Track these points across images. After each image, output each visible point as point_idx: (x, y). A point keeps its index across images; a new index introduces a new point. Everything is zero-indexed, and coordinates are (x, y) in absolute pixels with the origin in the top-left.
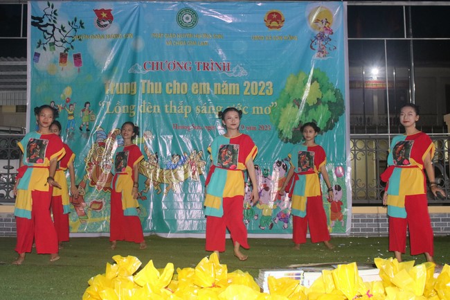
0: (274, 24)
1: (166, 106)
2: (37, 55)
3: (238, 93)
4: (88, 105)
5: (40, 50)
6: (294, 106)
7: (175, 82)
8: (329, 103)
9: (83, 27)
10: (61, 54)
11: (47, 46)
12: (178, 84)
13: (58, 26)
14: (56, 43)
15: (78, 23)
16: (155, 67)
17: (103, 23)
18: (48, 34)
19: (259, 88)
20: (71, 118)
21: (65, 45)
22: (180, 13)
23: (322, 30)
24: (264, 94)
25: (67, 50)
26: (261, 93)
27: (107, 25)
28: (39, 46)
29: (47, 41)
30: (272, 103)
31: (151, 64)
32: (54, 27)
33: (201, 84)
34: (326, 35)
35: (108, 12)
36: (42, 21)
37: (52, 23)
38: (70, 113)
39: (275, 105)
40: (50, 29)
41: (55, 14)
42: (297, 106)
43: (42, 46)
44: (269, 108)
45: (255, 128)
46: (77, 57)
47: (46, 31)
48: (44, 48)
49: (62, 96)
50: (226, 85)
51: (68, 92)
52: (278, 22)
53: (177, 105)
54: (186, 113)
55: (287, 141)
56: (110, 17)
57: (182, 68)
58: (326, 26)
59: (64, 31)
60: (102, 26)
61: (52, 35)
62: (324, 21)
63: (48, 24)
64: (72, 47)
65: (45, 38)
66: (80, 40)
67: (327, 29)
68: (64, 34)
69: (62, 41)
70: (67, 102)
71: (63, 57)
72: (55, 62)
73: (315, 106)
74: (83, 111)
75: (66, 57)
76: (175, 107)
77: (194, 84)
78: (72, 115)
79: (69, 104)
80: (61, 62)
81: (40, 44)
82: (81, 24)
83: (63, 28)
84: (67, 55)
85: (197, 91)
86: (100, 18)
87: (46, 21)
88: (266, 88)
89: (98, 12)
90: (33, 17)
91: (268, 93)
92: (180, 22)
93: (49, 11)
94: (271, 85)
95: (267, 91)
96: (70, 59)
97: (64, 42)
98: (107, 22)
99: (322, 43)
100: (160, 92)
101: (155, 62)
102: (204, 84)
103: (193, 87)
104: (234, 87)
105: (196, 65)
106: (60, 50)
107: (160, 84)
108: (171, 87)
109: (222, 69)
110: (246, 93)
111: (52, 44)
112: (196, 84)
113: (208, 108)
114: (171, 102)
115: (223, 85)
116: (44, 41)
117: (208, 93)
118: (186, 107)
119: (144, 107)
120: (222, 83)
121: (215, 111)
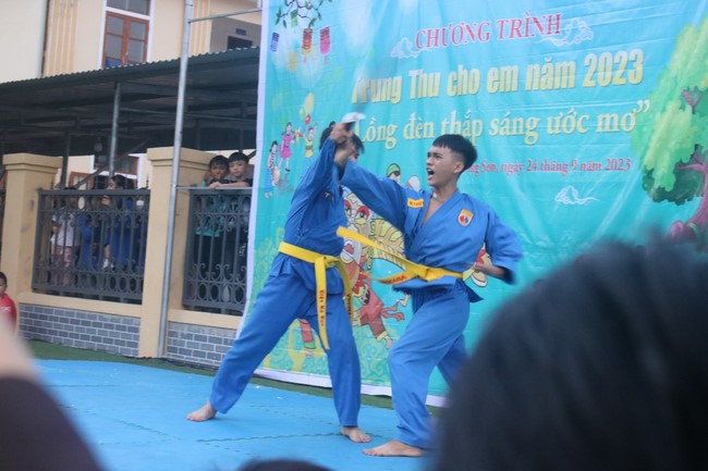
1: (444, 123)
2: (276, 37)
3: (571, 85)
5: (279, 29)
6: (682, 108)
7: (460, 67)
10: (305, 32)
11: (288, 19)
12: (466, 72)
14: (300, 11)
16: (433, 40)
19: (615, 66)
20: (309, 154)
21: (312, 14)
24: (623, 81)
25: (312, 23)
26: (617, 81)
28: (278, 21)
29: (287, 8)
30: (640, 103)
31: (427, 35)
33: (503, 69)
38: (309, 144)
39: (644, 106)
42: (689, 108)
43: (282, 19)
44: (632, 116)
46: (325, 33)
48: (285, 23)
49: (301, 112)
50: (550, 66)
51: (309, 104)
53: (463, 120)
54: (475, 135)
55: (662, 195)
57: (473, 36)
64: (319, 15)
65: (286, 2)
69: (306, 6)
70: (307, 122)
71: (307, 35)
72: (297, 47)
75: (310, 37)
76: (459, 123)
77: (491, 71)
78: (311, 148)
80: (304, 47)
81: (279, 15)
84: (311, 31)
85: (496, 84)
88: (630, 64)
91: (631, 80)
94: (640, 59)
95: (630, 72)
96: (316, 38)
97: (309, 9)
100: (436, 94)
101: (434, 30)
102: (508, 68)
103: (490, 79)
104: (565, 71)
105: (498, 26)
106: (303, 24)
107: (438, 75)
108: (455, 82)
109: (545, 31)
110: (588, 82)
111: (294, 14)
112: (495, 70)
113: (511, 125)
114: (454, 113)
115: (545, 67)
116: (285, 10)
117: (514, 88)
118: (474, 122)
119: (412, 125)
120: (542, 63)
121: (525, 129)
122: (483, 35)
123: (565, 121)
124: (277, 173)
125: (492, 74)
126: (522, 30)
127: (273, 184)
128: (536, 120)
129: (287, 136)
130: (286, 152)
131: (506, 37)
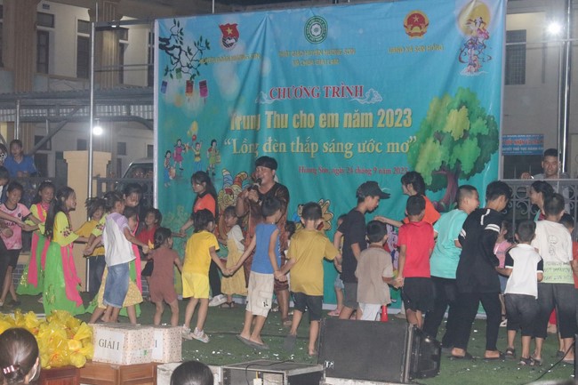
0: (416, 29)
1: (293, 144)
2: (164, 84)
3: (371, 126)
4: (214, 144)
5: (168, 79)
6: (435, 141)
7: (301, 112)
8: (479, 136)
9: (208, 48)
10: (188, 82)
11: (174, 73)
12: (305, 115)
13: (184, 48)
14: (183, 69)
15: (203, 44)
16: (282, 94)
17: (229, 42)
18: (175, 58)
19: (396, 117)
20: (198, 159)
21: (192, 71)
22: (308, 24)
23: (475, 34)
24: (401, 125)
25: (193, 76)
26: (397, 125)
27: (232, 44)
28: (166, 74)
29: (174, 66)
30: (411, 137)
31: (278, 91)
32: (181, 50)
33: (329, 115)
34: (480, 40)
35: (233, 27)
36: (168, 43)
37: (179, 44)
38: (197, 153)
39: (413, 140)
40: (176, 51)
41: (181, 34)
42: (438, 142)
43: (169, 73)
44: (407, 145)
45: (389, 171)
46: (203, 84)
47: (172, 55)
48: (171, 76)
49: (188, 132)
50: (358, 114)
51: (194, 128)
52: (421, 28)
53: (304, 143)
54: (313, 151)
56: (236, 34)
57: (308, 95)
58: (481, 28)
59: (191, 54)
60: (227, 46)
61: (179, 60)
62: (478, 20)
63: (174, 47)
64: (198, 73)
65: (172, 63)
66: (206, 64)
67: (481, 33)
68: (190, 57)
69: (188, 66)
70: (194, 140)
71: (189, 85)
72: (181, 92)
73: (461, 141)
74: (210, 150)
75: (192, 86)
76: (302, 144)
77: (321, 115)
78: (199, 155)
79: (195, 142)
80: (187, 92)
81: (167, 70)
82: (207, 44)
83: (189, 50)
84: (192, 82)
85: (325, 123)
86: (226, 36)
87: (172, 43)
88: (404, 116)
89: (223, 28)
90: (160, 39)
91: (405, 125)
92: (308, 36)
93: (175, 30)
94: (410, 114)
95: (405, 121)
96: (196, 88)
97: (190, 68)
98: (233, 41)
99: (474, 52)
100: (286, 126)
101: (282, 89)
102: (332, 115)
103: (321, 120)
104: (367, 118)
105: (325, 90)
106: (186, 77)
107: (287, 116)
108: (298, 120)
109: (354, 94)
110: (380, 125)
111: (179, 70)
112: (324, 114)
113: (336, 146)
114: (298, 138)
115: (355, 115)
116: (171, 67)
117: (337, 126)
118: (312, 144)
119: (270, 145)
120: (353, 113)
121: (344, 149)
122: (315, 93)
123: (368, 146)
124: (174, 171)
125: (322, 117)
126: (340, 92)
127: (171, 178)
128: (351, 145)
129: (179, 148)
130: (178, 158)
131: (330, 96)
